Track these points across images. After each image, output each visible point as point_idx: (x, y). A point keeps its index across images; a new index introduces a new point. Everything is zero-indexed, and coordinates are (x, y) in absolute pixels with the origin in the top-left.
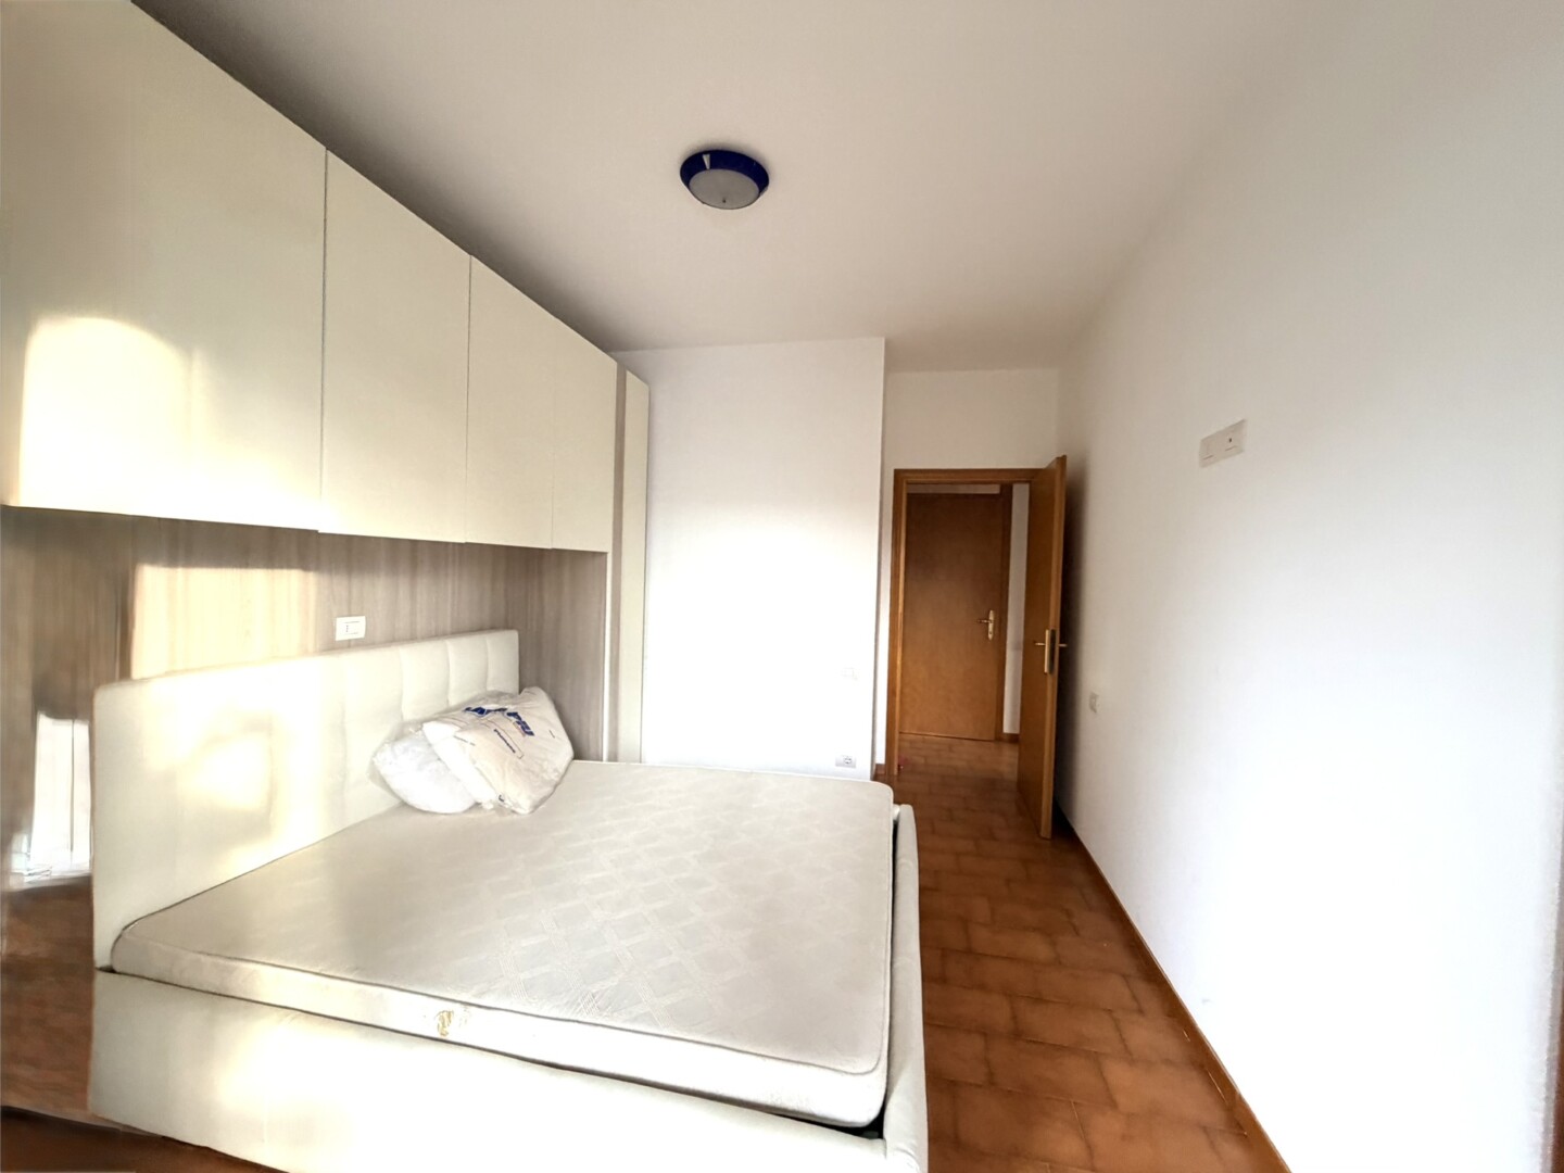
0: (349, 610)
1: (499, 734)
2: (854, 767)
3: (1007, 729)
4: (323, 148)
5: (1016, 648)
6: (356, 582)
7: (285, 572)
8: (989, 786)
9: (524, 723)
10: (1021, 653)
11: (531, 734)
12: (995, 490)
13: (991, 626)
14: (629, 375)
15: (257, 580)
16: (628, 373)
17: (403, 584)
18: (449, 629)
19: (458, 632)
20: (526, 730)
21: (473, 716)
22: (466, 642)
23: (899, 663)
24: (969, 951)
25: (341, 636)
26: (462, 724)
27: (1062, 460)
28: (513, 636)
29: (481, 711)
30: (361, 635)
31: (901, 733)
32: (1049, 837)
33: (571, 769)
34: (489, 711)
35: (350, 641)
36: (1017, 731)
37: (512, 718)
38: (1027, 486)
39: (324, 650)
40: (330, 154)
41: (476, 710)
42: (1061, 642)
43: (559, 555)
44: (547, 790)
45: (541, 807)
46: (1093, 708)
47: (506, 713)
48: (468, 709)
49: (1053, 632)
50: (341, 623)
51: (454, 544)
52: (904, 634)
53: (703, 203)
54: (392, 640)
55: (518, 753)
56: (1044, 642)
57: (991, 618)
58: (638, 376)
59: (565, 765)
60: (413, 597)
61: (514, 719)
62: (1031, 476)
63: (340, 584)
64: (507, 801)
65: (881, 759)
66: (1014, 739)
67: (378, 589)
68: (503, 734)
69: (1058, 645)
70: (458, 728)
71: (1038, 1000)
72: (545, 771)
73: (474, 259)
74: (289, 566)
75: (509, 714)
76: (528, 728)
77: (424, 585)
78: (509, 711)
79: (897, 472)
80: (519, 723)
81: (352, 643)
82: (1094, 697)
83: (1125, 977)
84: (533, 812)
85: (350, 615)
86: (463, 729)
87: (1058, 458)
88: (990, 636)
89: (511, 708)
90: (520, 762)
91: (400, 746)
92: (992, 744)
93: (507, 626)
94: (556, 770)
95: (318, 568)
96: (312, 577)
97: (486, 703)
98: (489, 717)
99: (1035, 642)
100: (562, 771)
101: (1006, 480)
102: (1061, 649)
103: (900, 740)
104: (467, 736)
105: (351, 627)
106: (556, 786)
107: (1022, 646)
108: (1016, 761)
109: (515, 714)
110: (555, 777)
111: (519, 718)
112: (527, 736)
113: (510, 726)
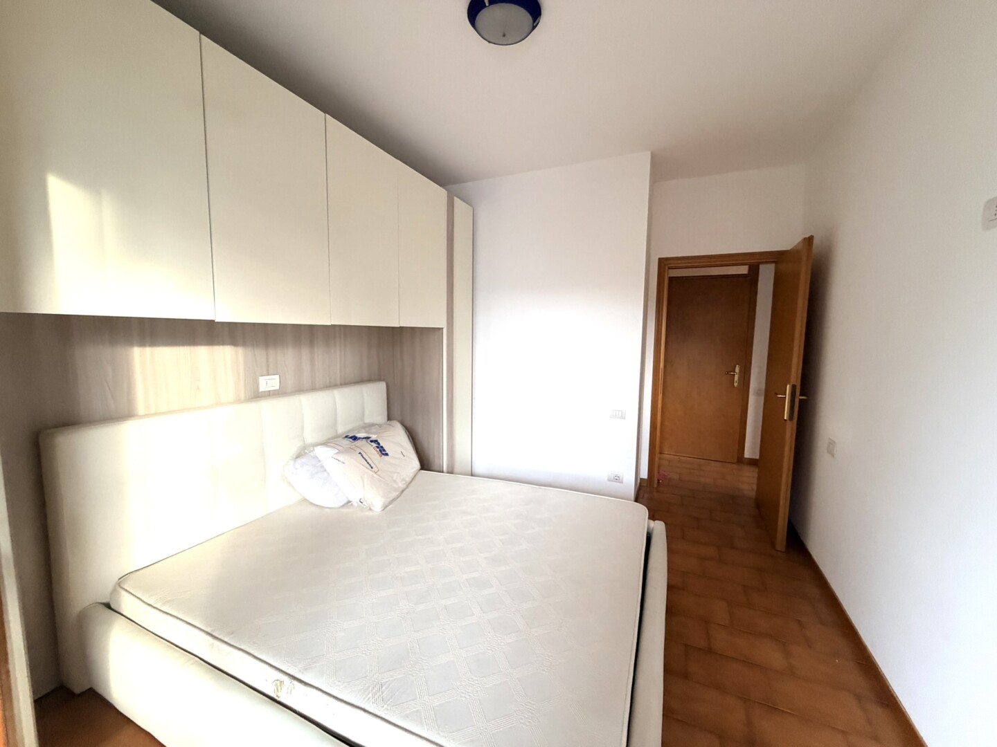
0: (268, 370)
1: (362, 456)
2: (622, 482)
3: (747, 454)
4: (198, 32)
5: (758, 394)
6: (271, 352)
7: (221, 348)
8: (730, 501)
9: (382, 447)
10: (763, 398)
11: (387, 454)
12: (744, 270)
13: (736, 378)
14: (456, 200)
15: (202, 354)
16: (455, 198)
17: (305, 352)
18: (338, 383)
19: (345, 383)
20: (383, 452)
21: (347, 442)
22: (347, 391)
23: (660, 406)
24: (710, 651)
25: (263, 388)
26: (340, 448)
27: (809, 241)
28: (382, 385)
29: (355, 438)
30: (277, 387)
31: (661, 453)
32: (783, 550)
33: (418, 476)
34: (360, 438)
35: (269, 391)
36: (757, 457)
37: (373, 444)
38: (772, 266)
39: (252, 398)
40: (203, 37)
41: (351, 438)
42: (801, 395)
43: (413, 330)
44: (394, 494)
45: (390, 506)
46: (831, 453)
47: (369, 441)
48: (346, 437)
49: (794, 387)
50: (262, 380)
51: (340, 326)
52: (664, 382)
53: (489, 42)
54: (299, 390)
55: (375, 469)
56: (786, 395)
57: (737, 370)
58: (464, 201)
59: (411, 475)
60: (312, 360)
61: (374, 445)
62: (777, 258)
63: (260, 354)
64: (364, 503)
65: (644, 474)
66: (753, 462)
67: (287, 357)
68: (364, 456)
69: (798, 397)
70: (337, 451)
71: (773, 709)
72: (395, 481)
73: (327, 115)
74: (223, 343)
75: (372, 441)
76: (384, 450)
77: (319, 352)
78: (371, 439)
79: (661, 261)
80: (378, 447)
81: (271, 393)
82: (832, 443)
83: (858, 697)
84: (383, 510)
85: (268, 375)
86: (340, 452)
87: (805, 239)
88: (736, 384)
89: (374, 437)
90: (375, 475)
91: (299, 461)
92: (734, 466)
93: (379, 379)
94: (403, 480)
95: (244, 344)
96: (240, 351)
97: (359, 433)
98: (358, 443)
99: (777, 394)
100: (408, 479)
101: (755, 261)
102: (800, 400)
103: (660, 459)
104: (341, 458)
105: (269, 383)
106: (403, 491)
107: (763, 392)
108: (755, 481)
109: (376, 441)
110: (401, 485)
111: (379, 444)
112: (383, 456)
113: (371, 450)
